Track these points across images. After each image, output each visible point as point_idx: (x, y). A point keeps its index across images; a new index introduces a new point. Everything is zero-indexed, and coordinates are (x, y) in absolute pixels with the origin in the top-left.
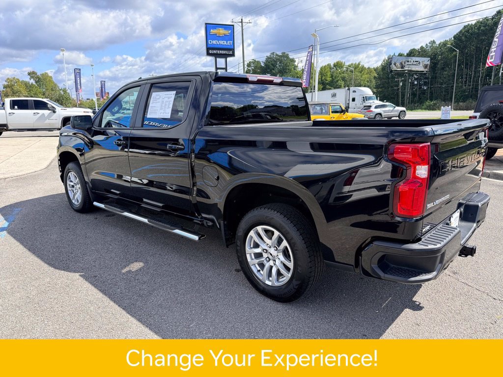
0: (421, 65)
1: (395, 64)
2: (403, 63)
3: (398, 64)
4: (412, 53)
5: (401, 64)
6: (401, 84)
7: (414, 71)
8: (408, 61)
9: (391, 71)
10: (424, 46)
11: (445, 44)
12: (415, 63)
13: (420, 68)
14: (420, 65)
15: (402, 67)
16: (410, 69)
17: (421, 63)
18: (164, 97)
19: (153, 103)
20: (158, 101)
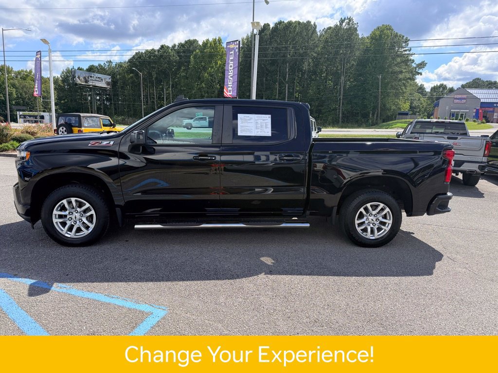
0: (104, 82)
1: (79, 78)
2: (87, 78)
3: (82, 78)
4: (91, 69)
5: (85, 78)
6: (89, 98)
7: (98, 87)
8: (91, 77)
9: (76, 84)
10: (102, 64)
11: (120, 65)
12: (98, 79)
13: (103, 85)
14: (102, 82)
15: (86, 81)
16: (94, 84)
17: (103, 80)
18: (256, 118)
19: (242, 123)
20: (249, 121)
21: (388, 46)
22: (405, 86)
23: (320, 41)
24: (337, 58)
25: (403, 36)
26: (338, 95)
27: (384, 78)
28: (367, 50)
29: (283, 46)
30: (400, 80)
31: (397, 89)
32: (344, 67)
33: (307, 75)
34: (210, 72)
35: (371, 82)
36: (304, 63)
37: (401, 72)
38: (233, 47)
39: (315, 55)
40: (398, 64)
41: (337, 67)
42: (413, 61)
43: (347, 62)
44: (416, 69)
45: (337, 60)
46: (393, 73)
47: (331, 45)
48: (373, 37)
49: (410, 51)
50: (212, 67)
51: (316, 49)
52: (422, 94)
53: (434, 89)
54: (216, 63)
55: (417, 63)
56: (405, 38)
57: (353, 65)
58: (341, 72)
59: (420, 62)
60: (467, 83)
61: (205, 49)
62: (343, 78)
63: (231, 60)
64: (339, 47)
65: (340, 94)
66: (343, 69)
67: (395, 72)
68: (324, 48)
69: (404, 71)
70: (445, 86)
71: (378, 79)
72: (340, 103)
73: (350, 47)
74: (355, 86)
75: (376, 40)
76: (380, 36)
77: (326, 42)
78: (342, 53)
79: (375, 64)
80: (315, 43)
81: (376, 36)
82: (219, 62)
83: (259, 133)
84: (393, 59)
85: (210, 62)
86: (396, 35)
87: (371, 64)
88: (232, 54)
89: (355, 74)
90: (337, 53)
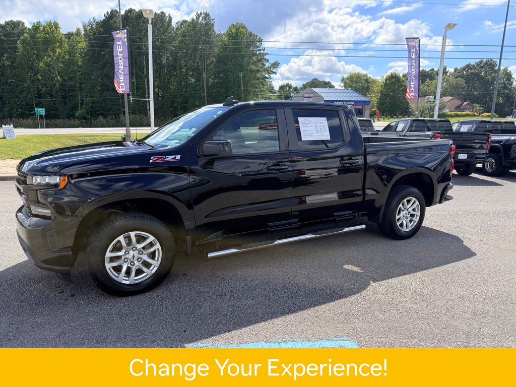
18: (315, 122)
19: (304, 127)
20: (309, 125)
21: (244, 45)
22: (263, 84)
23: (177, 34)
24: (197, 54)
25: (257, 36)
26: (201, 91)
27: (244, 76)
28: (225, 47)
29: (137, 37)
30: (258, 79)
31: (256, 88)
32: (205, 63)
33: (167, 70)
34: (46, 62)
35: (232, 80)
36: (162, 57)
37: (259, 71)
38: (120, 37)
39: (173, 48)
40: (254, 63)
41: (198, 63)
42: (268, 61)
43: (207, 58)
44: (271, 68)
45: (197, 55)
46: (252, 71)
47: (189, 40)
48: (230, 35)
49: (264, 50)
50: (49, 56)
51: (174, 42)
52: (272, 92)
53: (282, 88)
54: (54, 52)
55: (272, 63)
56: (258, 37)
57: (213, 61)
58: (202, 68)
59: (274, 62)
60: (307, 83)
61: (37, 34)
62: (204, 75)
63: (120, 52)
64: (197, 43)
65: (204, 91)
66: (204, 66)
67: (253, 71)
68: (182, 42)
69: (261, 70)
70: (291, 85)
71: (239, 77)
72: (204, 100)
73: (209, 43)
74: (217, 83)
75: (234, 38)
76: (237, 34)
77: (184, 35)
78: (201, 49)
79: (235, 62)
80: (172, 36)
81: (233, 34)
82: (58, 50)
83: (320, 137)
84: (250, 57)
85: (46, 50)
86: (251, 34)
87: (231, 61)
88: (120, 45)
89: (216, 71)
90: (195, 49)
